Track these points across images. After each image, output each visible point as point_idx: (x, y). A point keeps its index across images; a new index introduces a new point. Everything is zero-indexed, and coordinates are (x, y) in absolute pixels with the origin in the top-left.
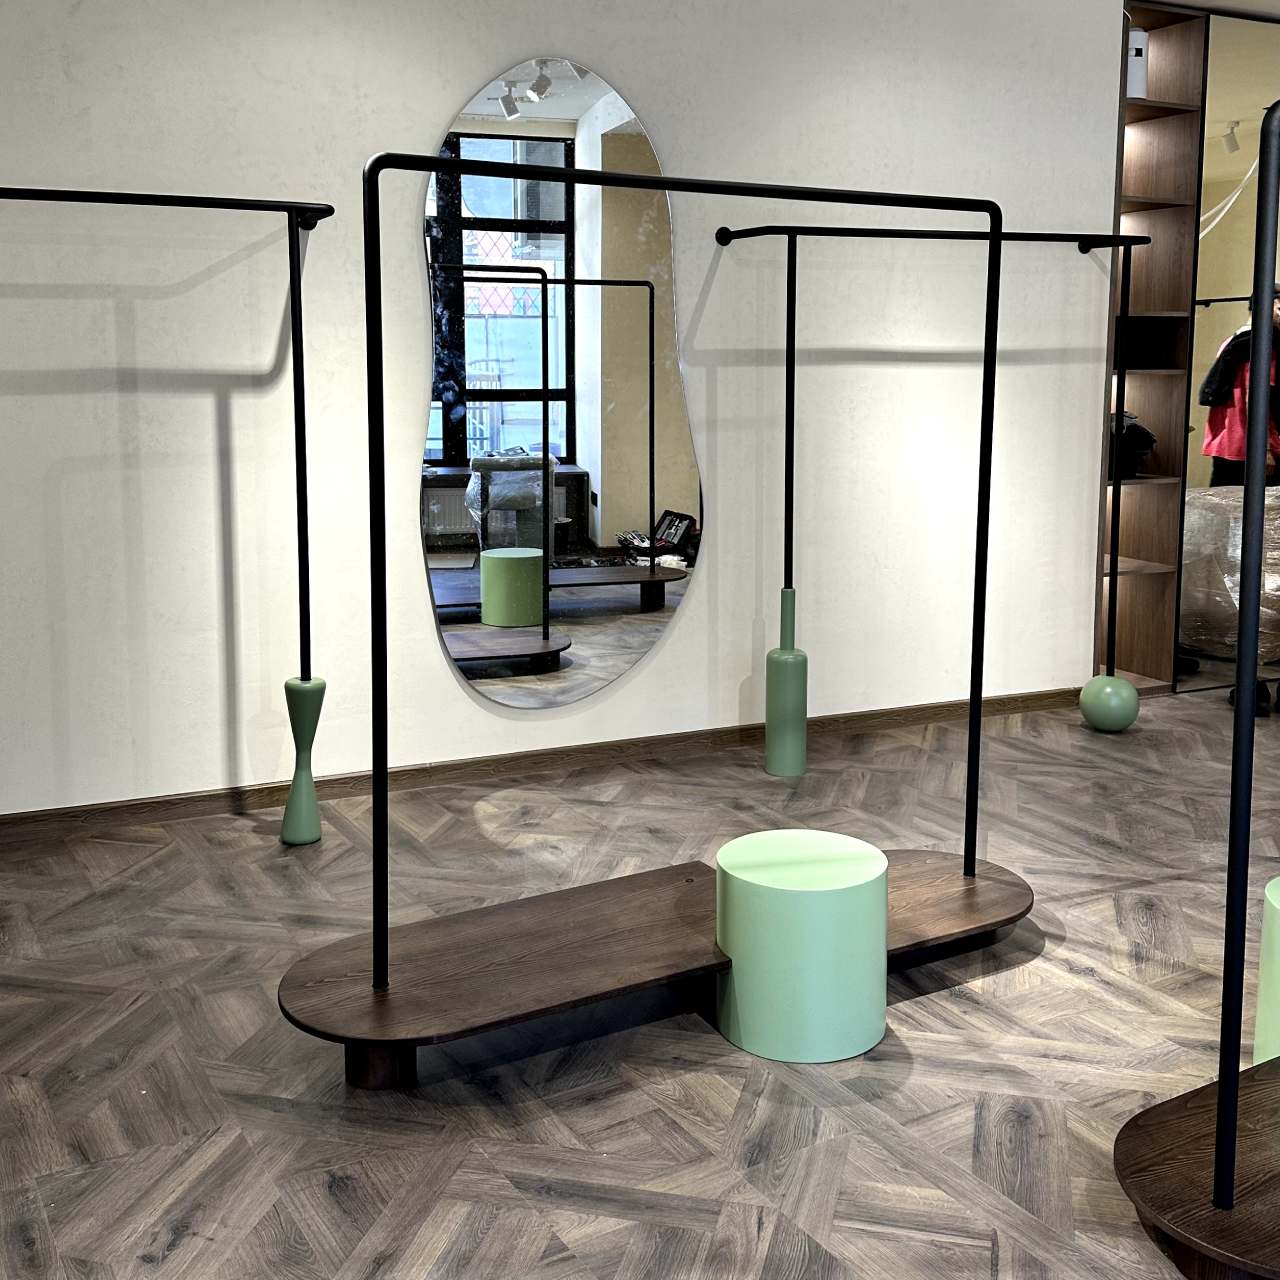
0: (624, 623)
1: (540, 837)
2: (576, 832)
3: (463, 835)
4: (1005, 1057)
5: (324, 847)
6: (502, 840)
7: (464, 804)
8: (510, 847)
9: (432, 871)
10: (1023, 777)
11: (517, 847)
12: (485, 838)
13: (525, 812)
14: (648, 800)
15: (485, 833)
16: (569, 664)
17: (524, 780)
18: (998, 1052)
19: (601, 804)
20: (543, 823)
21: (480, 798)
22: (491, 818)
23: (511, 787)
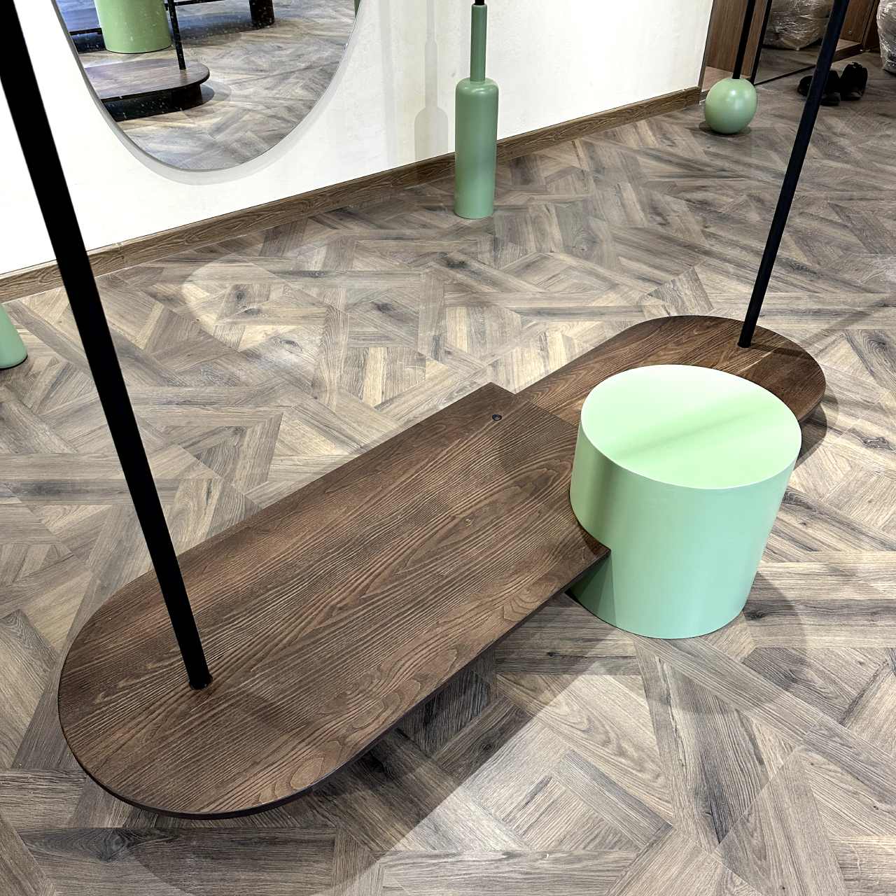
0: (244, 41)
1: (269, 329)
2: (304, 317)
3: (183, 334)
4: (879, 586)
5: (34, 369)
6: (230, 337)
7: (170, 289)
8: (242, 347)
9: (169, 392)
10: (688, 196)
11: (249, 346)
12: (211, 337)
13: (240, 295)
14: (359, 265)
15: (208, 330)
16: (211, 94)
17: (222, 250)
18: (868, 580)
19: (313, 275)
20: (264, 307)
21: (184, 279)
22: (208, 305)
23: (211, 260)
